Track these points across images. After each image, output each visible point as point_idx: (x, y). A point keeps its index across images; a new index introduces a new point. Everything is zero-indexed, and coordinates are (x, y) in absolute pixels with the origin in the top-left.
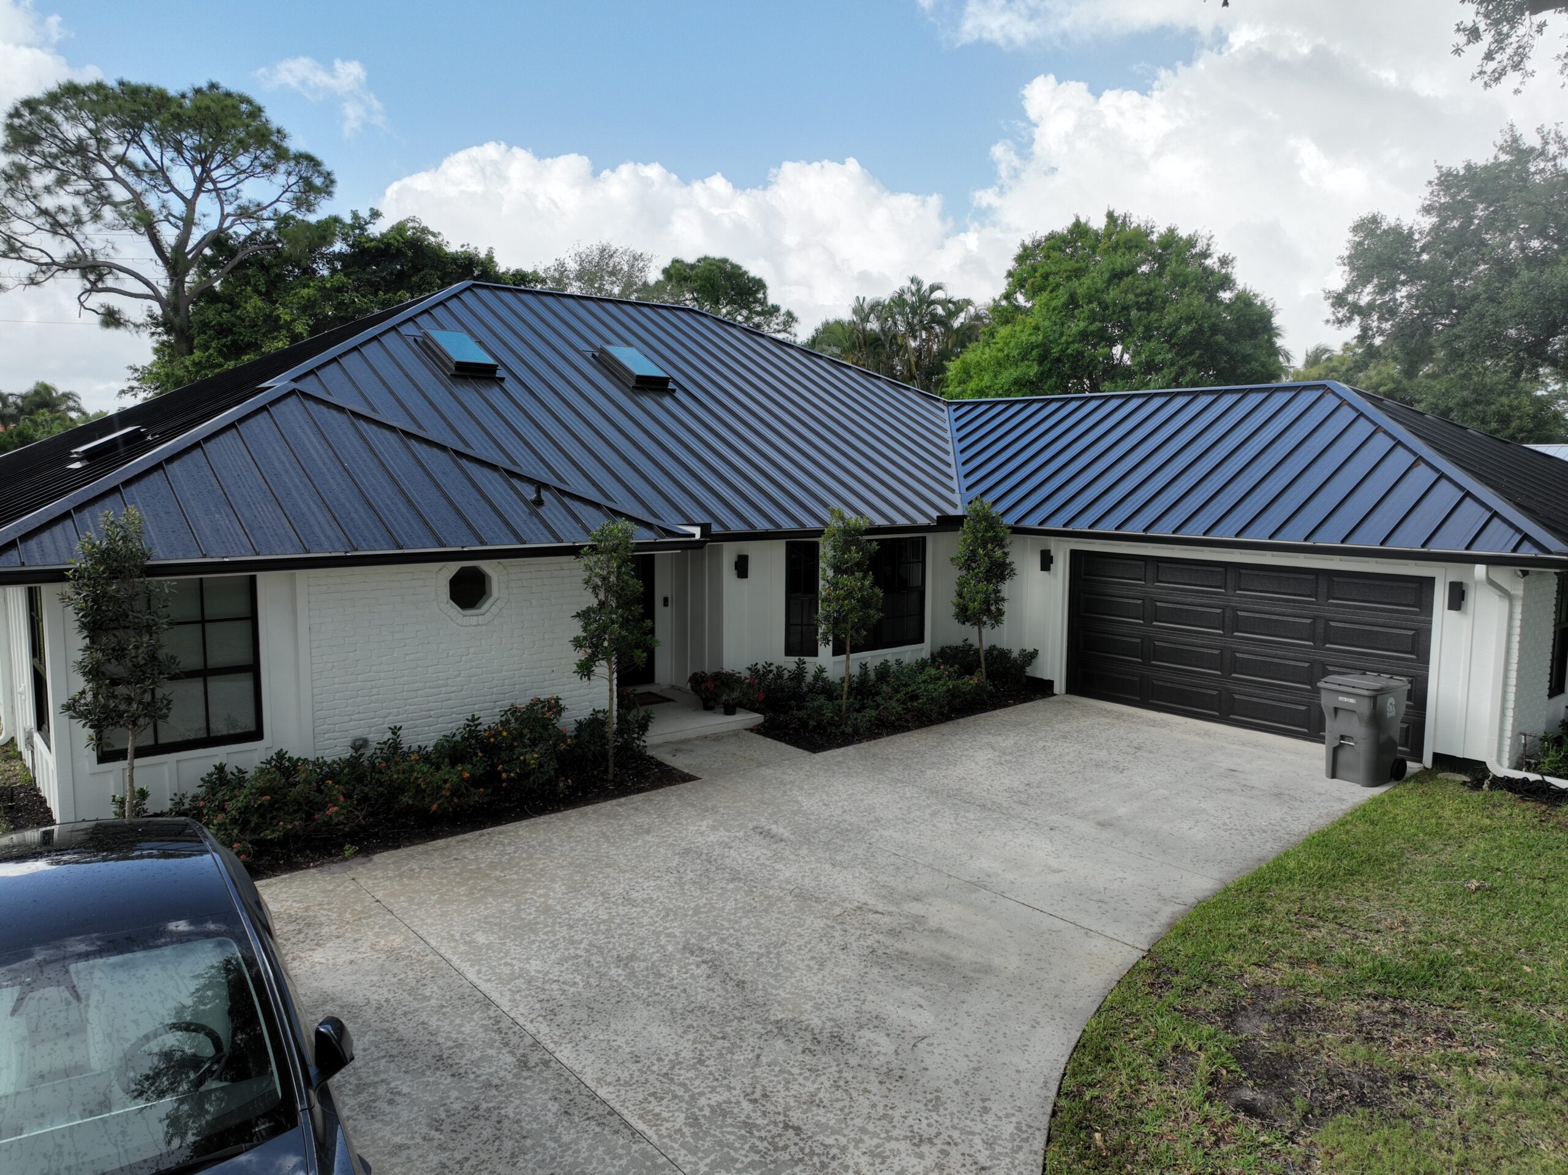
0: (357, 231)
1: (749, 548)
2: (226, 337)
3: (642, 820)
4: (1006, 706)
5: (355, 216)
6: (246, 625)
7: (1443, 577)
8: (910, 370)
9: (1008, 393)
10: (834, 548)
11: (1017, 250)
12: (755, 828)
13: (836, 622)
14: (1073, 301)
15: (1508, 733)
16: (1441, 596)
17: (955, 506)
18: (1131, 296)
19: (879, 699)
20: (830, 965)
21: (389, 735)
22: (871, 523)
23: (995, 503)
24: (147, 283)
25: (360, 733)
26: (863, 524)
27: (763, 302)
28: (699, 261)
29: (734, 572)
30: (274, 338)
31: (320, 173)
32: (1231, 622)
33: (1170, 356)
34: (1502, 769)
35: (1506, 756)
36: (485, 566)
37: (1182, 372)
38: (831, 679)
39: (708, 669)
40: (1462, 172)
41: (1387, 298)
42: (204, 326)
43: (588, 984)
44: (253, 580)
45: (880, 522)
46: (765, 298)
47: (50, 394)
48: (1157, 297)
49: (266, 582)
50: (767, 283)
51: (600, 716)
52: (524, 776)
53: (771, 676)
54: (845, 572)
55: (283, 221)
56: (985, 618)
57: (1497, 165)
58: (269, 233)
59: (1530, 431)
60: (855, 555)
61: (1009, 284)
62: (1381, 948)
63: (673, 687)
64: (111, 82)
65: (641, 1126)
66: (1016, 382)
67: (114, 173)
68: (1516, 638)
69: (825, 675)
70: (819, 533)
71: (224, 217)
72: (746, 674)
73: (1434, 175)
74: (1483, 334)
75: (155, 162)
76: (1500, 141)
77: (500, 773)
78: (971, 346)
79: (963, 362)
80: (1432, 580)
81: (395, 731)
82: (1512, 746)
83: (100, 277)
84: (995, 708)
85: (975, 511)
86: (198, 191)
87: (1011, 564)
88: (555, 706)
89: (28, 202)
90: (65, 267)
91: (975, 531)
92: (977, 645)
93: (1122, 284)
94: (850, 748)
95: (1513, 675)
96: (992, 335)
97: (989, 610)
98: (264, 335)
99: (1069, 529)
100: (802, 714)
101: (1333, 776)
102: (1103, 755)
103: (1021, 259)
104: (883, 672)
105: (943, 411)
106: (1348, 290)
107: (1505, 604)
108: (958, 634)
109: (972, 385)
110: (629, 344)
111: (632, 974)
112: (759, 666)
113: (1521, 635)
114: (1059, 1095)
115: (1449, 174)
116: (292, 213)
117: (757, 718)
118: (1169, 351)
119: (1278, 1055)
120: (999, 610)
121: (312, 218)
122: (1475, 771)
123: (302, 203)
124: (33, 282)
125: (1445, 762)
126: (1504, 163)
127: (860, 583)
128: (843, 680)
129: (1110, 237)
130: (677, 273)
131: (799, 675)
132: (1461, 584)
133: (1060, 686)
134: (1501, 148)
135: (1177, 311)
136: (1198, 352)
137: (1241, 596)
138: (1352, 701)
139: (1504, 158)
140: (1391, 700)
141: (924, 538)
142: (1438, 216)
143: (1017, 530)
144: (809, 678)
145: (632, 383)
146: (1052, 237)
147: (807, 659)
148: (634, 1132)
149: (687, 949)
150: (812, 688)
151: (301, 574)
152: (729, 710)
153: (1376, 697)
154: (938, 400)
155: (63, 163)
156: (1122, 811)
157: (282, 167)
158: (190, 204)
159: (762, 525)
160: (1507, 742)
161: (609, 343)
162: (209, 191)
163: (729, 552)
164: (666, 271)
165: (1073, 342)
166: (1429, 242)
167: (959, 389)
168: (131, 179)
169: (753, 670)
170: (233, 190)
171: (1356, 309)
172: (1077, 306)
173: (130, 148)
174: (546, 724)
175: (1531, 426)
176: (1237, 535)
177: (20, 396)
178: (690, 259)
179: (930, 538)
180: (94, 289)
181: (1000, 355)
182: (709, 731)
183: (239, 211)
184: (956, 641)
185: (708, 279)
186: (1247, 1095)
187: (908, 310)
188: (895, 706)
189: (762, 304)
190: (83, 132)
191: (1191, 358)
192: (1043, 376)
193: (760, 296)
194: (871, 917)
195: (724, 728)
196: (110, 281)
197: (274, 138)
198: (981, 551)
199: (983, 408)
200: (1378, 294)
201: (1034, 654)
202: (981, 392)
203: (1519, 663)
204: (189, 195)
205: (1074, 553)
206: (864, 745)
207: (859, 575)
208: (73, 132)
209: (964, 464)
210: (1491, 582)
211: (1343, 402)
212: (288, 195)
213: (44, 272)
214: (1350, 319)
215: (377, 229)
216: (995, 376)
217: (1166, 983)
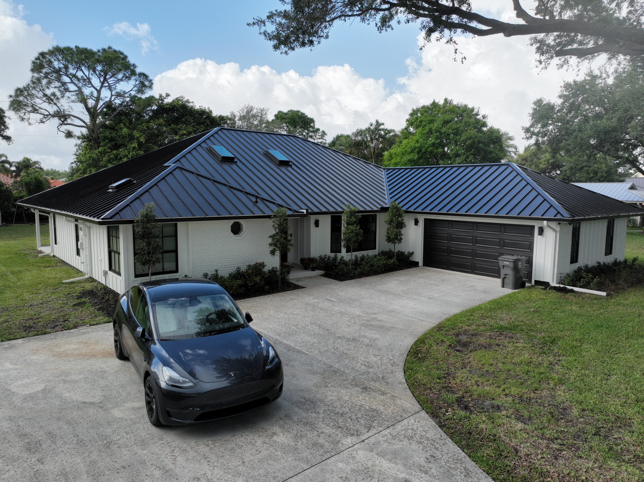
0: (161, 102)
1: (319, 217)
2: (112, 142)
3: (291, 297)
4: (403, 269)
5: (161, 96)
6: (173, 238)
7: (537, 225)
8: (371, 155)
9: (406, 164)
10: (347, 217)
11: (411, 112)
12: (326, 299)
13: (348, 241)
14: (430, 131)
15: (556, 273)
16: (536, 231)
17: (386, 204)
18: (451, 131)
19: (361, 266)
20: (351, 327)
21: (215, 272)
22: (359, 209)
23: (399, 203)
24: (84, 122)
25: (205, 272)
26: (356, 210)
27: (313, 127)
28: (288, 112)
29: (314, 225)
30: (132, 143)
31: (148, 80)
32: (475, 241)
33: (463, 151)
34: (554, 284)
35: (555, 280)
36: (241, 221)
37: (468, 157)
38: (346, 260)
39: (306, 256)
40: (572, 83)
41: (545, 129)
42: (105, 138)
43: (286, 330)
44: (176, 224)
45: (361, 209)
46: (314, 126)
47: (29, 162)
48: (459, 130)
49: (180, 224)
50: (315, 120)
51: (275, 269)
52: (254, 285)
53: (326, 259)
54: (351, 225)
55: (133, 99)
56: (396, 241)
57: (585, 80)
58: (127, 102)
59: (606, 177)
60: (354, 219)
61: (407, 124)
62: (502, 323)
63: (293, 263)
64: (73, 46)
65: (307, 353)
66: (409, 160)
67: (71, 80)
68: (558, 244)
69: (344, 259)
70: (342, 212)
71: (112, 96)
72: (318, 258)
73: (562, 84)
74: (577, 143)
75: (86, 76)
76: (586, 72)
77: (248, 283)
78: (393, 147)
79: (390, 153)
80: (534, 226)
81: (216, 271)
82: (557, 277)
83: (66, 119)
84: (399, 270)
85: (393, 205)
86: (102, 87)
87: (405, 223)
88: (262, 265)
89: (41, 92)
90: (53, 116)
91: (392, 212)
92: (393, 250)
93: (448, 126)
94: (353, 280)
95: (557, 255)
96: (401, 142)
97: (397, 238)
98: (128, 141)
99: (424, 211)
100: (336, 271)
101: (503, 287)
102: (433, 282)
103: (411, 115)
104: (363, 258)
105: (382, 171)
106: (532, 126)
107: (554, 233)
108: (388, 246)
109: (393, 161)
110: (275, 149)
111: (298, 328)
112: (323, 256)
113: (559, 243)
114: (411, 348)
115: (568, 84)
116: (136, 95)
117: (322, 272)
118: (463, 150)
119: (468, 342)
120: (401, 238)
121: (143, 97)
122: (545, 285)
123: (140, 91)
124: (42, 122)
125: (538, 283)
126: (588, 80)
127: (355, 228)
128: (350, 261)
129: (445, 108)
130: (280, 117)
131: (335, 259)
132: (542, 227)
133: (421, 264)
134: (587, 75)
135: (466, 135)
136: (473, 150)
137: (478, 232)
138: (508, 263)
139: (588, 78)
140: (520, 263)
141: (376, 215)
142: (564, 99)
143: (406, 212)
144: (338, 260)
145: (278, 163)
146: (423, 107)
147: (338, 254)
148: (306, 354)
149: (311, 323)
150: (339, 263)
151: (190, 223)
152: (313, 269)
153: (515, 262)
154: (381, 168)
155: (51, 76)
156: (436, 295)
157: (133, 78)
158: (99, 92)
159: (324, 210)
160: (555, 276)
161: (269, 149)
162: (106, 87)
163: (313, 218)
164: (276, 116)
165: (430, 147)
166: (560, 109)
167: (388, 163)
168: (76, 82)
169: (321, 257)
170: (114, 86)
171: (533, 133)
172: (432, 134)
173: (78, 72)
174: (260, 270)
175: (605, 175)
176: (475, 213)
177: (18, 163)
178: (285, 111)
179: (378, 215)
180: (63, 124)
181: (404, 150)
182: (307, 275)
183: (116, 94)
184: (386, 249)
185: (292, 119)
186: (458, 348)
187: (371, 132)
188: (367, 268)
189: (313, 128)
190: (62, 66)
191: (471, 152)
192: (419, 159)
193: (312, 125)
194: (362, 318)
195: (312, 275)
196: (69, 121)
197: (132, 68)
198: (394, 219)
199: (396, 170)
200: (541, 128)
201: (413, 253)
202: (396, 164)
203: (559, 251)
204: (98, 88)
205: (426, 220)
206: (357, 280)
207: (355, 225)
208: (56, 64)
209: (389, 190)
210: (548, 226)
211: (514, 170)
212: (136, 88)
213: (46, 118)
214: (531, 137)
215: (168, 100)
216: (402, 158)
217: (442, 330)
